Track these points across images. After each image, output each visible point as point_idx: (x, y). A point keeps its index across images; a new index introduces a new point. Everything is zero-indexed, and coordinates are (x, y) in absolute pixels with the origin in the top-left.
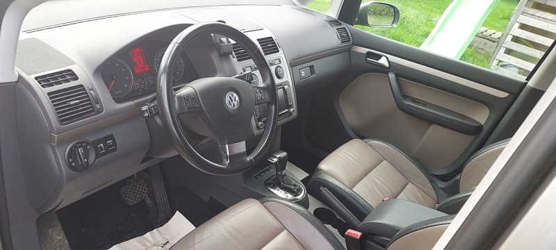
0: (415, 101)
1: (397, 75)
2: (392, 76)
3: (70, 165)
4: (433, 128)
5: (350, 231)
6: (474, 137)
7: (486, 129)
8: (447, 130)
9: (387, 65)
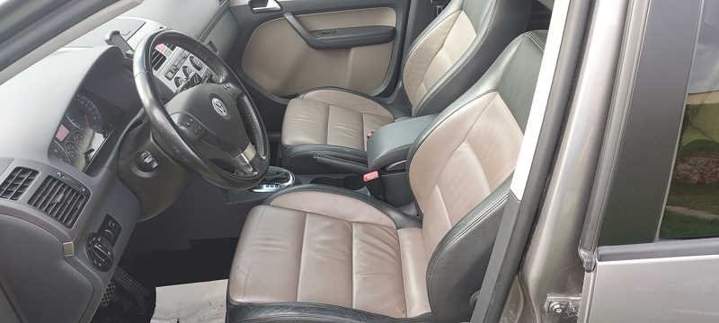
0: (324, 33)
1: (294, 14)
2: (289, 17)
3: (98, 268)
4: (353, 51)
5: (365, 176)
6: (391, 43)
7: (399, 30)
8: (365, 47)
9: (278, 7)
